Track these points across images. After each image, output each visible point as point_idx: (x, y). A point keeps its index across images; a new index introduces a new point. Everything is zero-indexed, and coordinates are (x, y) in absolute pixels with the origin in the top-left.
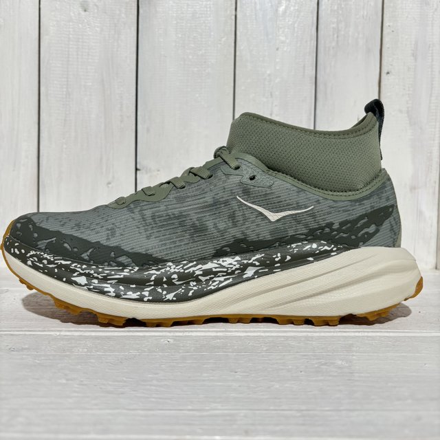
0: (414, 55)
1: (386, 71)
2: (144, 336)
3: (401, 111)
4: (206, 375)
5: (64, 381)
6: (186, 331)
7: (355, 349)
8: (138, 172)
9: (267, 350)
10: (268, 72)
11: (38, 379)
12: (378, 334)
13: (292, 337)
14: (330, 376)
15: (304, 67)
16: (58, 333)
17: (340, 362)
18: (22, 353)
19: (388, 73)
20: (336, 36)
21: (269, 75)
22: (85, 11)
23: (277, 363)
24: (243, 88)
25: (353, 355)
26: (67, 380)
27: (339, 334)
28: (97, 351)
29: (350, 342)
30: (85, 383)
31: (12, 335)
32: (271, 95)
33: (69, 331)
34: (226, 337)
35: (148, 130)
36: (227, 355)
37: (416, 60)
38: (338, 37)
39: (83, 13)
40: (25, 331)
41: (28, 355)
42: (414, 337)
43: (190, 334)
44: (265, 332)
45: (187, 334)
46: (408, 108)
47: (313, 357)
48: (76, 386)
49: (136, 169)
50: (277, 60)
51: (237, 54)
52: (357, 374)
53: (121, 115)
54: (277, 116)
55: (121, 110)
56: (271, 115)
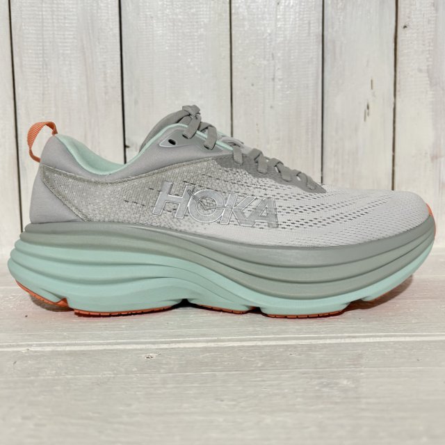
0: (435, 5)
1: (403, 25)
3: (420, 71)
7: (364, 361)
8: (127, 149)
10: (269, 31)
13: (292, 346)
14: (332, 403)
15: (309, 23)
19: (405, 27)
21: (270, 34)
23: (271, 385)
24: (241, 50)
28: (66, 373)
33: (40, 345)
34: (218, 349)
37: (437, 10)
43: (177, 346)
44: (262, 340)
45: (173, 346)
46: (428, 66)
47: (314, 376)
49: (125, 146)
50: (278, 17)
53: (105, 87)
54: (280, 80)
55: (105, 81)
56: (273, 79)
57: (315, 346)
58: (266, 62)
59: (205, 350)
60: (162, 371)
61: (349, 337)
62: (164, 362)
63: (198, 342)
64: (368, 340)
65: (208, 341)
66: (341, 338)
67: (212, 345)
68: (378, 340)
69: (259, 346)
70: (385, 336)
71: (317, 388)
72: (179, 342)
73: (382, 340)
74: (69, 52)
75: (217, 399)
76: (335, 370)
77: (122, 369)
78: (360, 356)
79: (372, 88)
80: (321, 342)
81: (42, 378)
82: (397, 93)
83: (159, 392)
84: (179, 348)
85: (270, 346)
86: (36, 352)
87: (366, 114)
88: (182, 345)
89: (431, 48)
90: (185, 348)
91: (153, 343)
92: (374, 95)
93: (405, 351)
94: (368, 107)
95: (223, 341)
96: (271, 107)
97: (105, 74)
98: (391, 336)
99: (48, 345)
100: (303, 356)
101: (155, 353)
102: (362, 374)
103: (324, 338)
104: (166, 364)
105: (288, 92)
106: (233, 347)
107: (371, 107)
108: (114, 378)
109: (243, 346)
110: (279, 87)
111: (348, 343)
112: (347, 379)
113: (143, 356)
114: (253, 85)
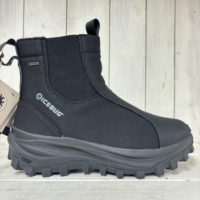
0: (190, 45)
1: (177, 53)
2: (69, 182)
3: (184, 70)
6: (88, 179)
7: (165, 188)
9: (125, 189)
16: (30, 180)
18: (13, 192)
19: (178, 53)
20: (154, 37)
22: (43, 28)
23: (129, 197)
28: (48, 191)
32: (126, 64)
34: (106, 182)
36: (107, 192)
37: (190, 47)
38: (155, 38)
39: (42, 29)
41: (16, 193)
42: (193, 181)
43: (90, 180)
45: (88, 180)
46: (188, 68)
51: (110, 46)
60: (85, 190)
63: (98, 179)
67: (104, 180)
69: (123, 182)
71: (148, 199)
72: (91, 179)
76: (154, 192)
77: (70, 189)
79: (165, 77)
81: (38, 192)
82: (176, 79)
83: (85, 198)
84: (91, 181)
86: (34, 181)
88: (92, 180)
89: (189, 62)
90: (93, 182)
91: (81, 179)
93: (182, 185)
94: (164, 84)
95: (108, 179)
96: (125, 83)
98: (176, 179)
99: (38, 179)
100: (141, 186)
101: (82, 183)
102: (165, 194)
104: (87, 188)
106: (112, 181)
108: (67, 192)
109: (117, 181)
111: (158, 181)
112: (159, 195)
113: (77, 184)
114: (118, 74)
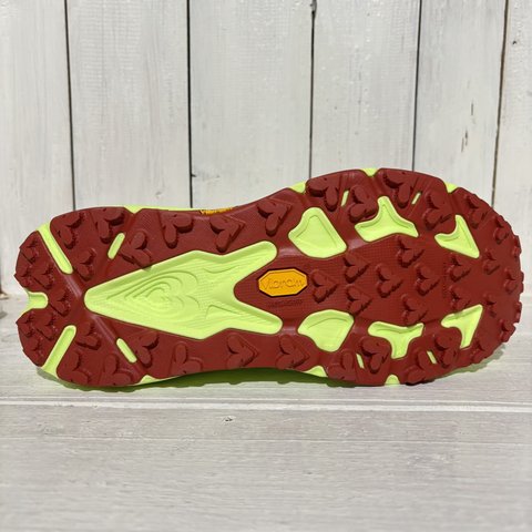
4: (273, 477)
5: (104, 486)
8: (193, 178)
10: (356, 47)
11: (74, 482)
12: (488, 409)
13: (380, 412)
14: (426, 481)
15: (403, 38)
17: (438, 457)
21: (358, 50)
24: (324, 68)
25: (455, 447)
26: (108, 483)
27: (439, 408)
29: (453, 423)
30: (128, 488)
31: (46, 407)
33: (112, 401)
35: (204, 126)
40: (62, 400)
44: (347, 403)
47: (405, 449)
48: (118, 493)
49: (191, 175)
50: (369, 30)
52: (459, 479)
53: (170, 108)
54: (367, 103)
55: (170, 101)
56: (360, 102)
57: (405, 414)
58: (352, 83)
59: (287, 413)
61: (441, 404)
62: (244, 426)
64: (461, 409)
65: (289, 403)
66: (433, 404)
68: (473, 409)
70: (481, 405)
73: (477, 409)
74: (131, 68)
75: (304, 472)
78: (453, 428)
80: (411, 409)
85: (356, 412)
87: (464, 144)
92: (474, 122)
97: (171, 94)
103: (414, 404)
105: (376, 117)
107: (469, 135)
110: (365, 111)
